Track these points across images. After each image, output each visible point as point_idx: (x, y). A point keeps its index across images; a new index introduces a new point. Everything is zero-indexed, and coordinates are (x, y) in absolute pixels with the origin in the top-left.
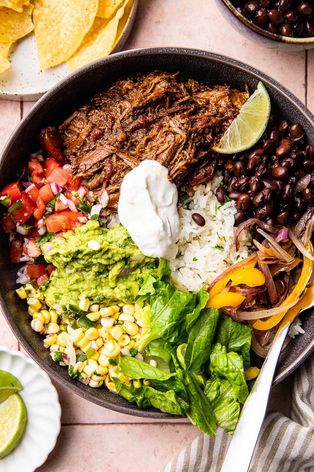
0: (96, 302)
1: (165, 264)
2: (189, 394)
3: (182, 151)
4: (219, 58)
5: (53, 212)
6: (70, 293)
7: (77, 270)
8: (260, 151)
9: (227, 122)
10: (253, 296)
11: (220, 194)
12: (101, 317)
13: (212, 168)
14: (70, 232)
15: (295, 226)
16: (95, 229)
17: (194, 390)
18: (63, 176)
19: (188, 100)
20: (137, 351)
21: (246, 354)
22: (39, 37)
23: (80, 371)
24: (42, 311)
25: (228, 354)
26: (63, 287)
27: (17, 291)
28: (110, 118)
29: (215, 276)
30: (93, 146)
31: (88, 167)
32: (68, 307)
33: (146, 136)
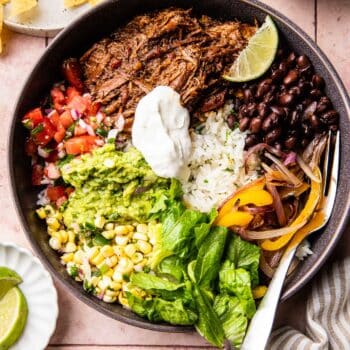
1: (177, 185)
2: (197, 304)
3: (194, 78)
5: (73, 136)
8: (269, 81)
9: (237, 53)
10: (261, 216)
11: (230, 120)
13: (222, 96)
14: (87, 155)
15: (303, 152)
16: (111, 151)
17: (202, 302)
18: (83, 103)
19: (200, 33)
21: (254, 272)
26: (80, 207)
27: (38, 211)
28: (127, 49)
30: (111, 75)
31: (106, 94)
32: (84, 225)
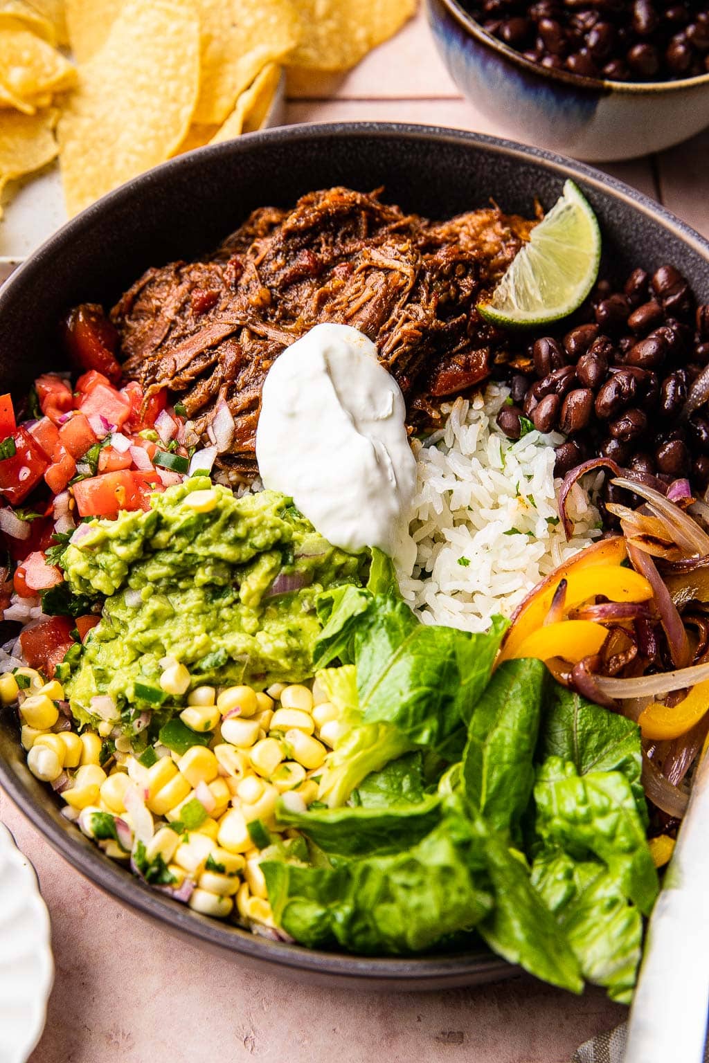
0: (206, 677)
3: (408, 306)
4: (471, 138)
5: (96, 473)
6: (136, 664)
7: (155, 591)
8: (590, 328)
11: (507, 418)
12: (221, 720)
20: (327, 805)
23: (166, 859)
24: (59, 733)
25: (583, 777)
28: (232, 264)
29: (520, 597)
30: (193, 328)
31: (181, 365)
32: (130, 693)
33: (320, 290)
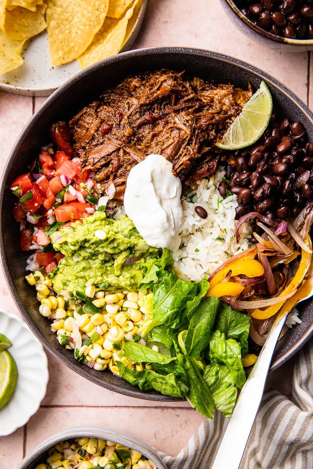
0: (101, 289)
1: (168, 254)
2: (188, 377)
3: (187, 147)
4: (223, 58)
5: (62, 203)
6: (77, 280)
7: (84, 259)
8: (262, 148)
9: (230, 119)
10: (252, 286)
11: (222, 188)
12: (106, 304)
13: (214, 163)
14: (78, 222)
15: (294, 220)
16: (102, 220)
17: (193, 374)
18: (72, 169)
19: (193, 98)
20: (140, 336)
21: (244, 341)
22: (51, 35)
23: (85, 355)
24: (50, 297)
25: (226, 341)
26: (70, 275)
27: (27, 277)
28: (118, 114)
29: (216, 266)
30: (101, 141)
31: (96, 161)
32: (75, 294)
33: (153, 131)
